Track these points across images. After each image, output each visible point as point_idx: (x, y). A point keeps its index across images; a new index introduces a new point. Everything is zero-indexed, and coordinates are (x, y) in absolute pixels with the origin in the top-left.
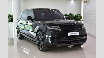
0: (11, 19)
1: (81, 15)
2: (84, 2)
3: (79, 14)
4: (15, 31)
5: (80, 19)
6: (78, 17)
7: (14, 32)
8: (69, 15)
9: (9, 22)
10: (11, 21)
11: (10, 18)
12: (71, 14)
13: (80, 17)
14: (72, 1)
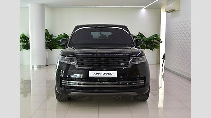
0: (25, 44)
1: (160, 36)
3: (156, 36)
4: (33, 68)
5: (157, 44)
6: (155, 41)
7: (31, 69)
8: (138, 37)
9: (23, 49)
10: (27, 47)
11: (24, 42)
12: (141, 35)
13: (158, 41)
14: (143, 11)
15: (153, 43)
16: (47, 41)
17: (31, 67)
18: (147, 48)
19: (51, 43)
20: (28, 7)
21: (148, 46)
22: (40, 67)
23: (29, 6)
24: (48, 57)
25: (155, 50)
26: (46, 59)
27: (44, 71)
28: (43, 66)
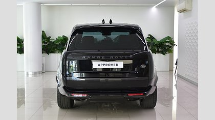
1: (173, 38)
2: (180, 11)
3: (169, 38)
4: (27, 74)
5: (170, 47)
6: (167, 44)
7: (25, 75)
10: (21, 51)
12: (151, 37)
13: (171, 44)
14: (154, 10)
15: (165, 47)
16: (44, 44)
17: (25, 73)
18: (158, 52)
19: (49, 46)
20: (22, 6)
21: (160, 50)
22: (35, 73)
23: (23, 4)
24: (44, 62)
25: (168, 55)
26: (43, 65)
27: (40, 78)
28: (39, 72)
